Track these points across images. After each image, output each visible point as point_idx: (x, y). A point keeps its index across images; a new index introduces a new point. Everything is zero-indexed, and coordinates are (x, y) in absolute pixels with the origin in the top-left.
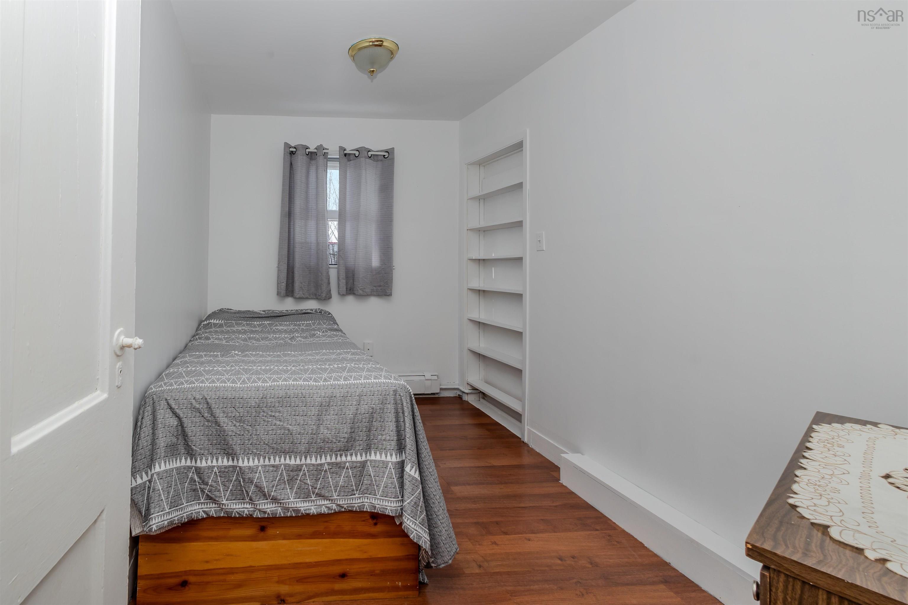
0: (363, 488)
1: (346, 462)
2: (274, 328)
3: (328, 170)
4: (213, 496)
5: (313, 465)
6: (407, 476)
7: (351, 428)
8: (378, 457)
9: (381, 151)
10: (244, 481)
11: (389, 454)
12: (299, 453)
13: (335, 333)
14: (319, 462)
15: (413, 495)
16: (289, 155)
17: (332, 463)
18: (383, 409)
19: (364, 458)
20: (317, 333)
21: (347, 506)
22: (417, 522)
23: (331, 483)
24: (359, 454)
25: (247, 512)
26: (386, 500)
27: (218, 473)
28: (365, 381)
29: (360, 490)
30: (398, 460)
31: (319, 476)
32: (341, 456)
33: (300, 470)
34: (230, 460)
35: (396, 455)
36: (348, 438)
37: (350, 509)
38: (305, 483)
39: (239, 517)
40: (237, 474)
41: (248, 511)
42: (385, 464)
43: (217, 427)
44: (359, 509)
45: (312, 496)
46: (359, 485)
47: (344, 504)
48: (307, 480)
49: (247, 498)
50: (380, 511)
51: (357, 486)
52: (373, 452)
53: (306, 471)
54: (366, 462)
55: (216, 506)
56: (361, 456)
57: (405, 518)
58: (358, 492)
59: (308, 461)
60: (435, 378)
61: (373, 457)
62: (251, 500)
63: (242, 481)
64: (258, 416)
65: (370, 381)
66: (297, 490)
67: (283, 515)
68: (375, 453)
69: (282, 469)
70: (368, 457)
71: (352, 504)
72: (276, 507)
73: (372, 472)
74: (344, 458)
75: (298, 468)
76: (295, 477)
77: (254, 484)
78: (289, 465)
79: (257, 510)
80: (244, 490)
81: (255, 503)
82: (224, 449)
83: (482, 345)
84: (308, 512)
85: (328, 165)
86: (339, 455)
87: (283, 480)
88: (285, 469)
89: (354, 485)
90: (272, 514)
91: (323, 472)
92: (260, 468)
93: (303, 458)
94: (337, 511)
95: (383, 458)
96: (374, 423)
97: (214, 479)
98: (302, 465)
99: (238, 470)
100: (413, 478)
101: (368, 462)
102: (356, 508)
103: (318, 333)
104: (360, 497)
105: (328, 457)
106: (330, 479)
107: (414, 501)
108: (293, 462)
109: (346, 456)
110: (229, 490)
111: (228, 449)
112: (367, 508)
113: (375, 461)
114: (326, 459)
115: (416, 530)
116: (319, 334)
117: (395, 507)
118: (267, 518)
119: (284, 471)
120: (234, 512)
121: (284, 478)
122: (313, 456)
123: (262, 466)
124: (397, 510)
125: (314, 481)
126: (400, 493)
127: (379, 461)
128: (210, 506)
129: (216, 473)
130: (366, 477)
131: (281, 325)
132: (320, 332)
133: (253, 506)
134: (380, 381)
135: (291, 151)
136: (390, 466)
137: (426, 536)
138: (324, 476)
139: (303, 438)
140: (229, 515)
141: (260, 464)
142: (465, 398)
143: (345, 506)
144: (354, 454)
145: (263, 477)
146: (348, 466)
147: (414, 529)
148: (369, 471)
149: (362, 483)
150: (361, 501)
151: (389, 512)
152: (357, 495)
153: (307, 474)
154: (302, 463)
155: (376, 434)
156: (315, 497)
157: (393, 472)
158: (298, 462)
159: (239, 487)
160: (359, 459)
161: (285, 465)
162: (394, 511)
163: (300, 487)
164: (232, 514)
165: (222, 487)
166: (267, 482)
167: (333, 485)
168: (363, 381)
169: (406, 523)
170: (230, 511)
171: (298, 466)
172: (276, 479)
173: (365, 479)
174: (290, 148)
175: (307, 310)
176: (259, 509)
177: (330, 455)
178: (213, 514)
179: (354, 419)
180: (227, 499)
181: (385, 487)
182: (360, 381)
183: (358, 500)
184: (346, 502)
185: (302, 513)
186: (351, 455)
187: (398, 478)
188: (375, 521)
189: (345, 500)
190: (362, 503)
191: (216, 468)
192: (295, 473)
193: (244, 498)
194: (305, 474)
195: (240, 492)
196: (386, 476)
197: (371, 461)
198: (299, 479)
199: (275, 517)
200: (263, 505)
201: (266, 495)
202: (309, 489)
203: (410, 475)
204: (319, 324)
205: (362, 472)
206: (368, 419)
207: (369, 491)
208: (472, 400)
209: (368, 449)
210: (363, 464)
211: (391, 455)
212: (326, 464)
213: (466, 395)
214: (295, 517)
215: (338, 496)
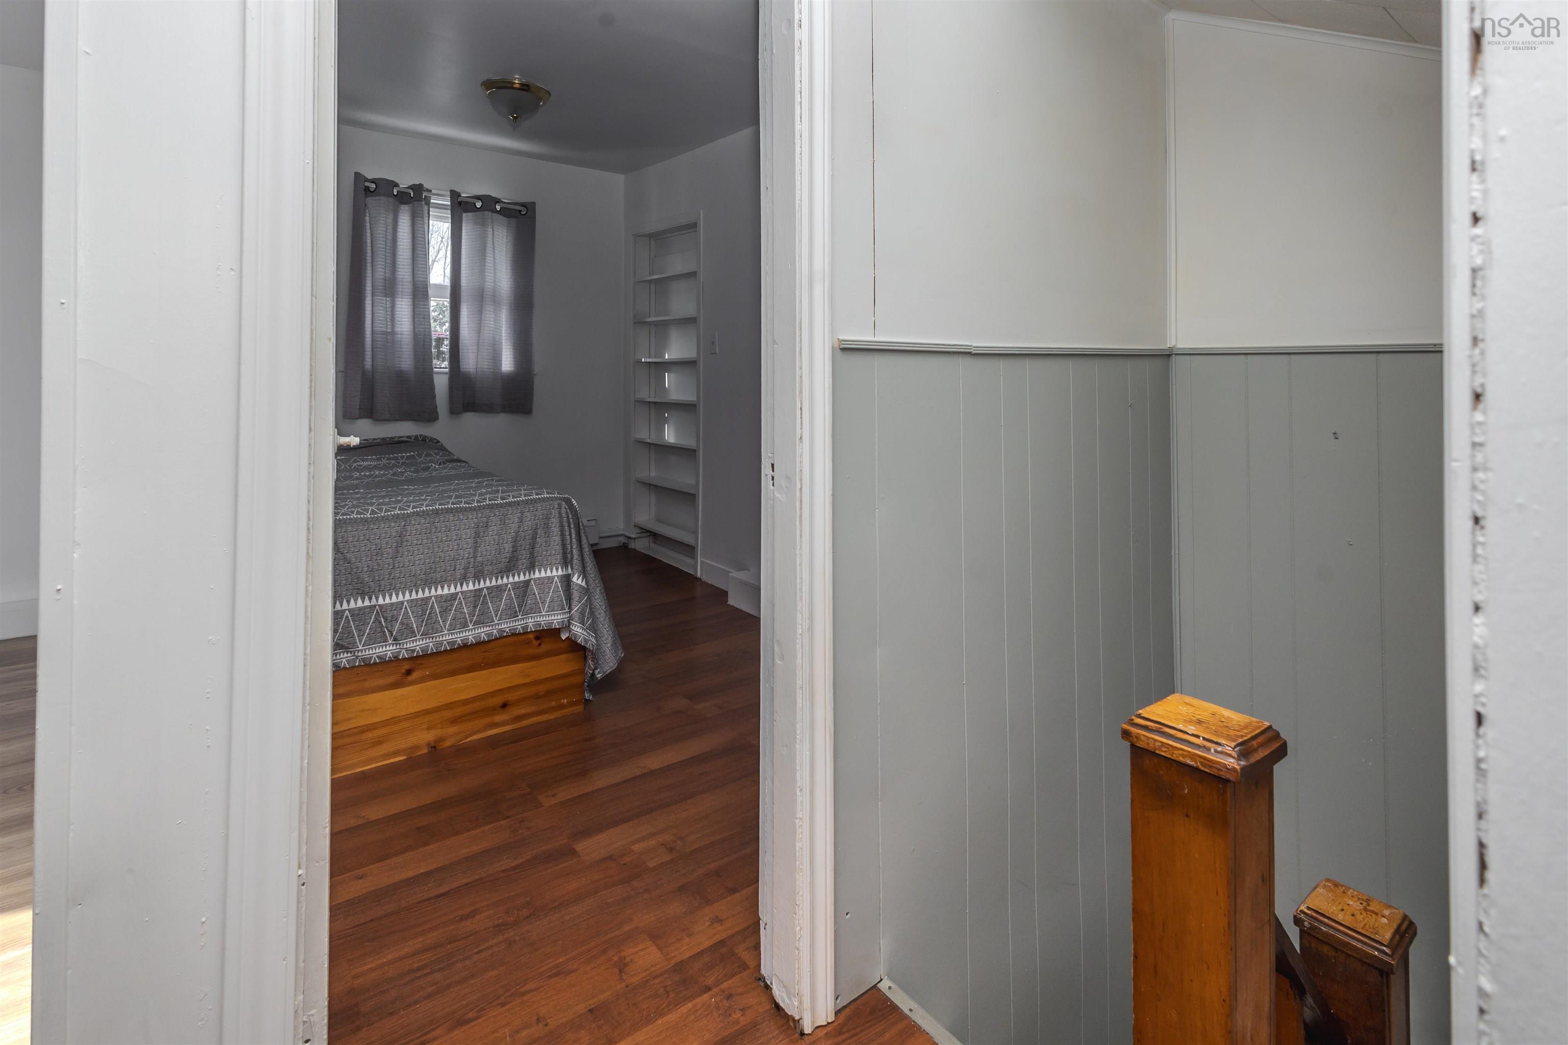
0: (527, 608)
1: (508, 584)
2: (355, 465)
3: (431, 222)
4: (346, 643)
5: (471, 591)
6: (574, 586)
7: (513, 547)
8: (543, 574)
9: (516, 204)
10: (386, 620)
11: (554, 568)
12: (454, 580)
13: (459, 464)
14: (477, 587)
15: (580, 603)
16: (364, 192)
17: (492, 586)
18: (548, 524)
19: (527, 577)
20: (432, 465)
21: (510, 630)
22: (585, 628)
23: (491, 608)
24: (522, 573)
25: (391, 655)
26: (552, 615)
27: (350, 618)
28: (526, 498)
29: (523, 610)
30: (564, 573)
31: (478, 603)
32: (502, 578)
33: (455, 599)
34: (365, 600)
35: (562, 568)
36: (510, 558)
37: (513, 631)
38: (461, 613)
39: (380, 663)
40: (376, 614)
41: (392, 653)
42: (551, 579)
43: (347, 565)
44: (523, 630)
45: (470, 625)
46: (522, 606)
47: (506, 628)
48: (463, 608)
49: (390, 639)
50: (546, 627)
51: (520, 606)
52: (537, 570)
53: (462, 599)
54: (529, 581)
55: (349, 655)
56: (524, 575)
57: (573, 626)
58: (521, 613)
59: (465, 588)
60: (593, 523)
61: (537, 575)
62: (395, 639)
63: (383, 621)
64: (400, 547)
65: (532, 497)
66: (452, 621)
67: (435, 651)
68: (540, 571)
69: (433, 601)
70: (532, 576)
71: (515, 626)
72: (426, 643)
73: (537, 590)
74: (505, 580)
75: (453, 597)
76: (449, 607)
77: (399, 621)
78: (441, 596)
79: (403, 650)
80: (386, 631)
81: (401, 642)
82: (358, 589)
83: (653, 474)
84: (465, 642)
85: (431, 213)
86: (500, 578)
87: (434, 613)
88: (436, 601)
89: (516, 606)
90: (422, 651)
91: (482, 598)
92: (406, 603)
93: (459, 585)
94: (498, 637)
95: (549, 574)
96: (538, 539)
97: (345, 625)
98: (457, 594)
99: (377, 610)
100: (581, 586)
101: (532, 581)
102: (520, 629)
103: (434, 465)
104: (523, 619)
105: (488, 581)
106: (490, 604)
107: (581, 608)
108: (446, 591)
109: (508, 577)
110: (366, 634)
111: (363, 587)
112: (531, 628)
113: (539, 579)
114: (485, 583)
115: (583, 634)
116: (435, 467)
117: (562, 619)
118: (416, 656)
119: (435, 604)
120: (373, 658)
121: (436, 611)
122: (471, 581)
123: (408, 601)
124: (563, 622)
125: (472, 608)
126: (567, 605)
127: (544, 578)
128: (341, 657)
129: (348, 617)
130: (530, 596)
131: (363, 460)
132: (435, 464)
133: (398, 647)
134: (542, 496)
135: (366, 186)
136: (556, 580)
137: (593, 640)
138: (483, 602)
139: (457, 564)
140: (367, 662)
141: (405, 599)
142: (632, 545)
143: (507, 629)
144: (516, 574)
145: (410, 613)
146: (510, 588)
147: (581, 633)
148: (533, 589)
149: (526, 604)
150: (525, 622)
151: (555, 625)
152: (520, 617)
153: (463, 602)
154: (457, 591)
155: (541, 550)
156: (473, 626)
157: (559, 586)
158: (452, 590)
159: (379, 629)
160: (522, 578)
161: (436, 597)
162: (561, 623)
163: (455, 617)
164: (371, 660)
165: (356, 632)
166: (415, 617)
167: (493, 610)
168: (524, 498)
169: (574, 630)
170: (367, 658)
171: (452, 595)
172: (426, 613)
173: (528, 599)
174: (365, 181)
175: (402, 437)
176: (406, 648)
177: (489, 579)
178: (345, 665)
179: (516, 537)
180: (364, 644)
181: (551, 602)
182: (521, 499)
183: (521, 621)
184: (509, 626)
185: (459, 644)
186: (513, 576)
187: (565, 591)
188: (538, 642)
189: (507, 624)
190: (526, 623)
191: (347, 612)
192: (449, 603)
193: (386, 640)
194: (461, 603)
195: (380, 634)
196: (551, 591)
197: (535, 580)
198: (454, 609)
199: (425, 654)
200: (411, 643)
201: (415, 632)
202: (466, 618)
203: (577, 584)
204: (428, 455)
205: (525, 592)
206: (531, 536)
207: (536, 610)
208: (641, 545)
209: (531, 567)
210: (527, 583)
211: (557, 569)
212: (485, 589)
213: (633, 540)
214: (451, 650)
215: (499, 620)
